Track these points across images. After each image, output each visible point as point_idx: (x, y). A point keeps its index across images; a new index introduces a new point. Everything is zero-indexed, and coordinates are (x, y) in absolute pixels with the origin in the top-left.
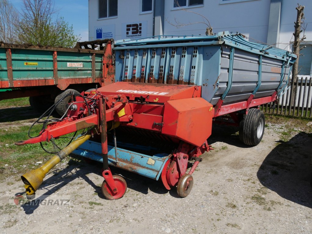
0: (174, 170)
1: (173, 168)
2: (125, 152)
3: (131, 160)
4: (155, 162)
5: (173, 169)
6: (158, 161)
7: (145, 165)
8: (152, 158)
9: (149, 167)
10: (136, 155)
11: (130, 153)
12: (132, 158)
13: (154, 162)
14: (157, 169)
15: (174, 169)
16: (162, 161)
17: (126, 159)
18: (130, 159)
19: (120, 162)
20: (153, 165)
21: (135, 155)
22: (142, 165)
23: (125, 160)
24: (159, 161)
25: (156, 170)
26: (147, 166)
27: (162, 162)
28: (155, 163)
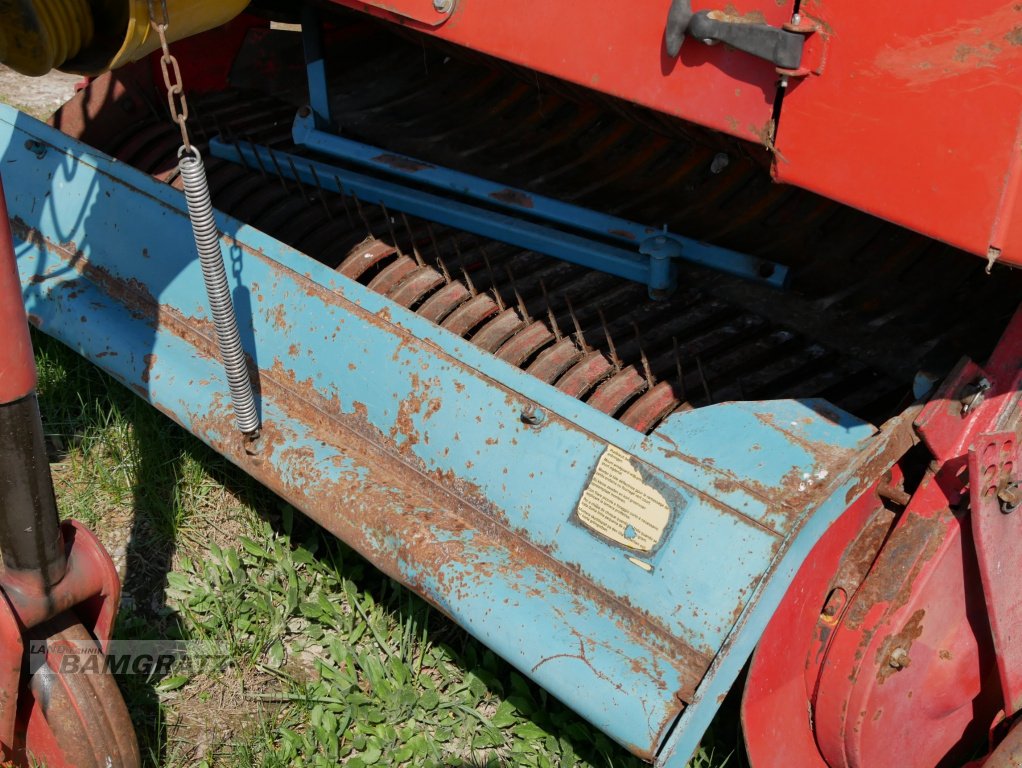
0: (912, 630)
1: (909, 610)
2: (350, 315)
3: (404, 422)
4: (674, 516)
5: (899, 623)
6: (706, 509)
7: (545, 525)
8: (634, 461)
9: (587, 568)
10: (464, 378)
11: (398, 330)
12: (418, 402)
13: (660, 515)
14: (685, 616)
15: (920, 614)
16: (768, 528)
17: (358, 406)
18: (393, 415)
19: (294, 424)
20: (642, 554)
21: (455, 373)
22: (516, 522)
23: (347, 409)
24: (729, 518)
25: (666, 635)
26: (572, 548)
27: (764, 542)
28: (668, 531)
